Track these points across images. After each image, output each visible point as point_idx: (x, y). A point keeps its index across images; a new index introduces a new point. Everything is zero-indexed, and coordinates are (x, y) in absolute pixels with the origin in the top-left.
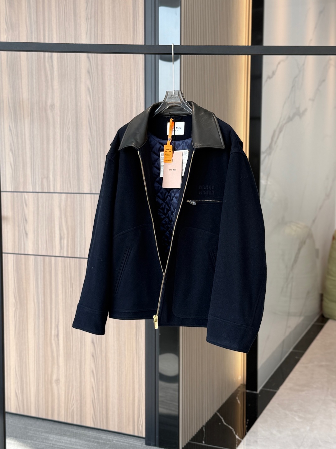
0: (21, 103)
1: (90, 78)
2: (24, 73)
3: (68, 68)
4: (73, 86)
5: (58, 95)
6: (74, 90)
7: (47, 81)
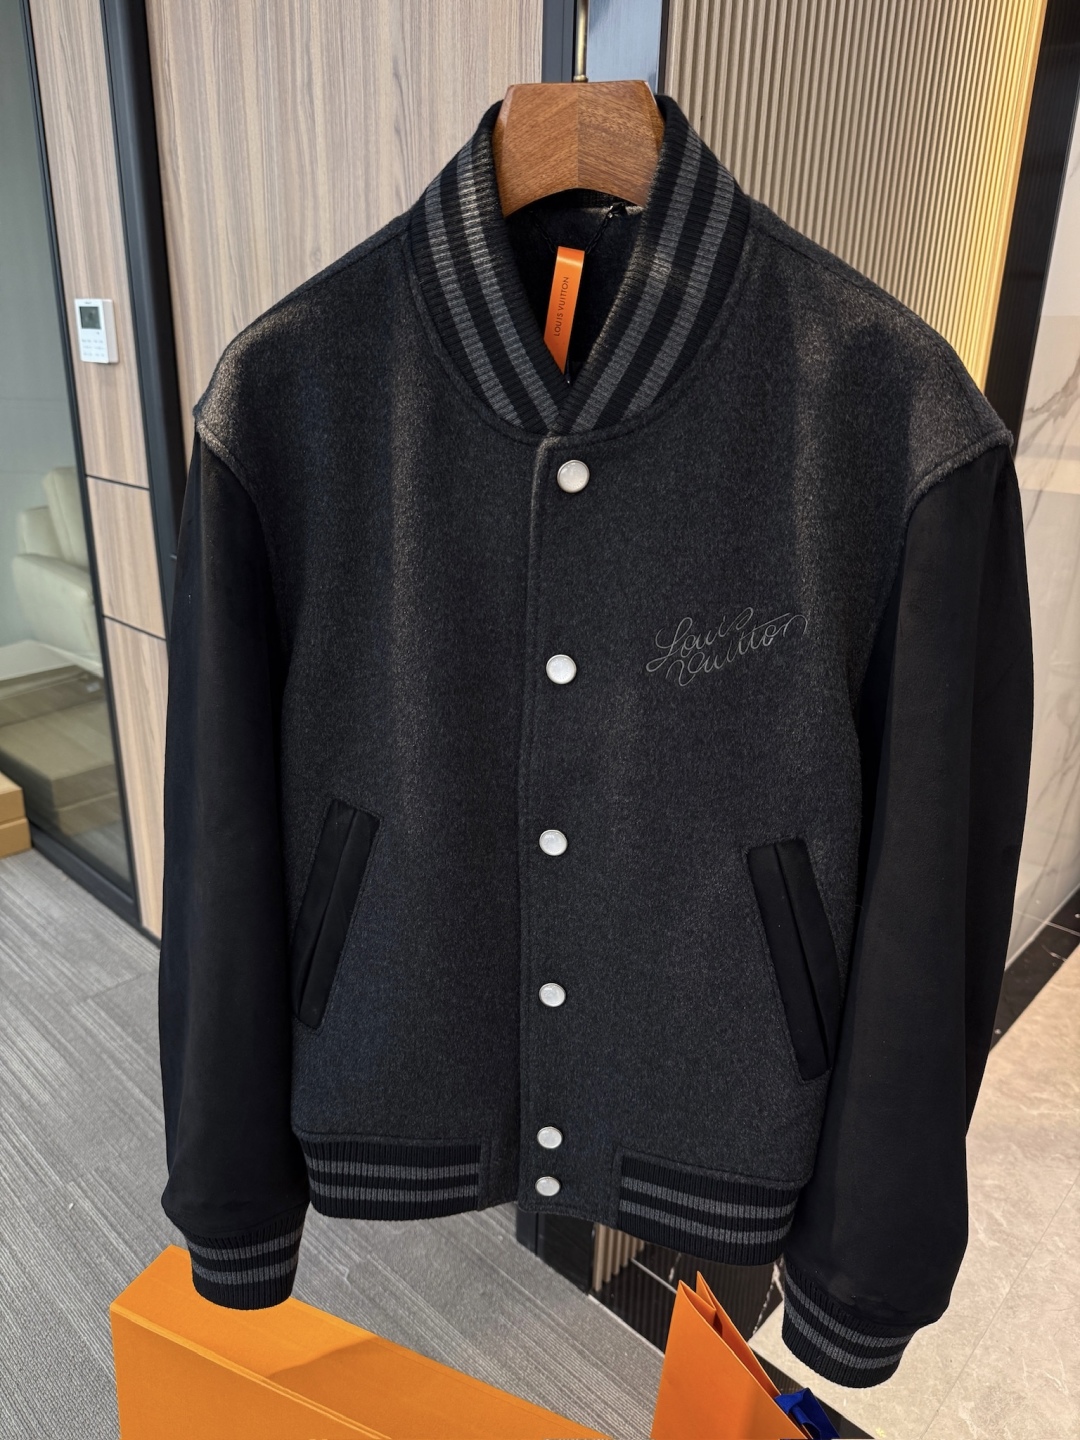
0: (253, 245)
1: (402, 151)
2: (254, 146)
3: (349, 122)
4: (361, 184)
5: (328, 215)
6: (363, 198)
7: (301, 167)
